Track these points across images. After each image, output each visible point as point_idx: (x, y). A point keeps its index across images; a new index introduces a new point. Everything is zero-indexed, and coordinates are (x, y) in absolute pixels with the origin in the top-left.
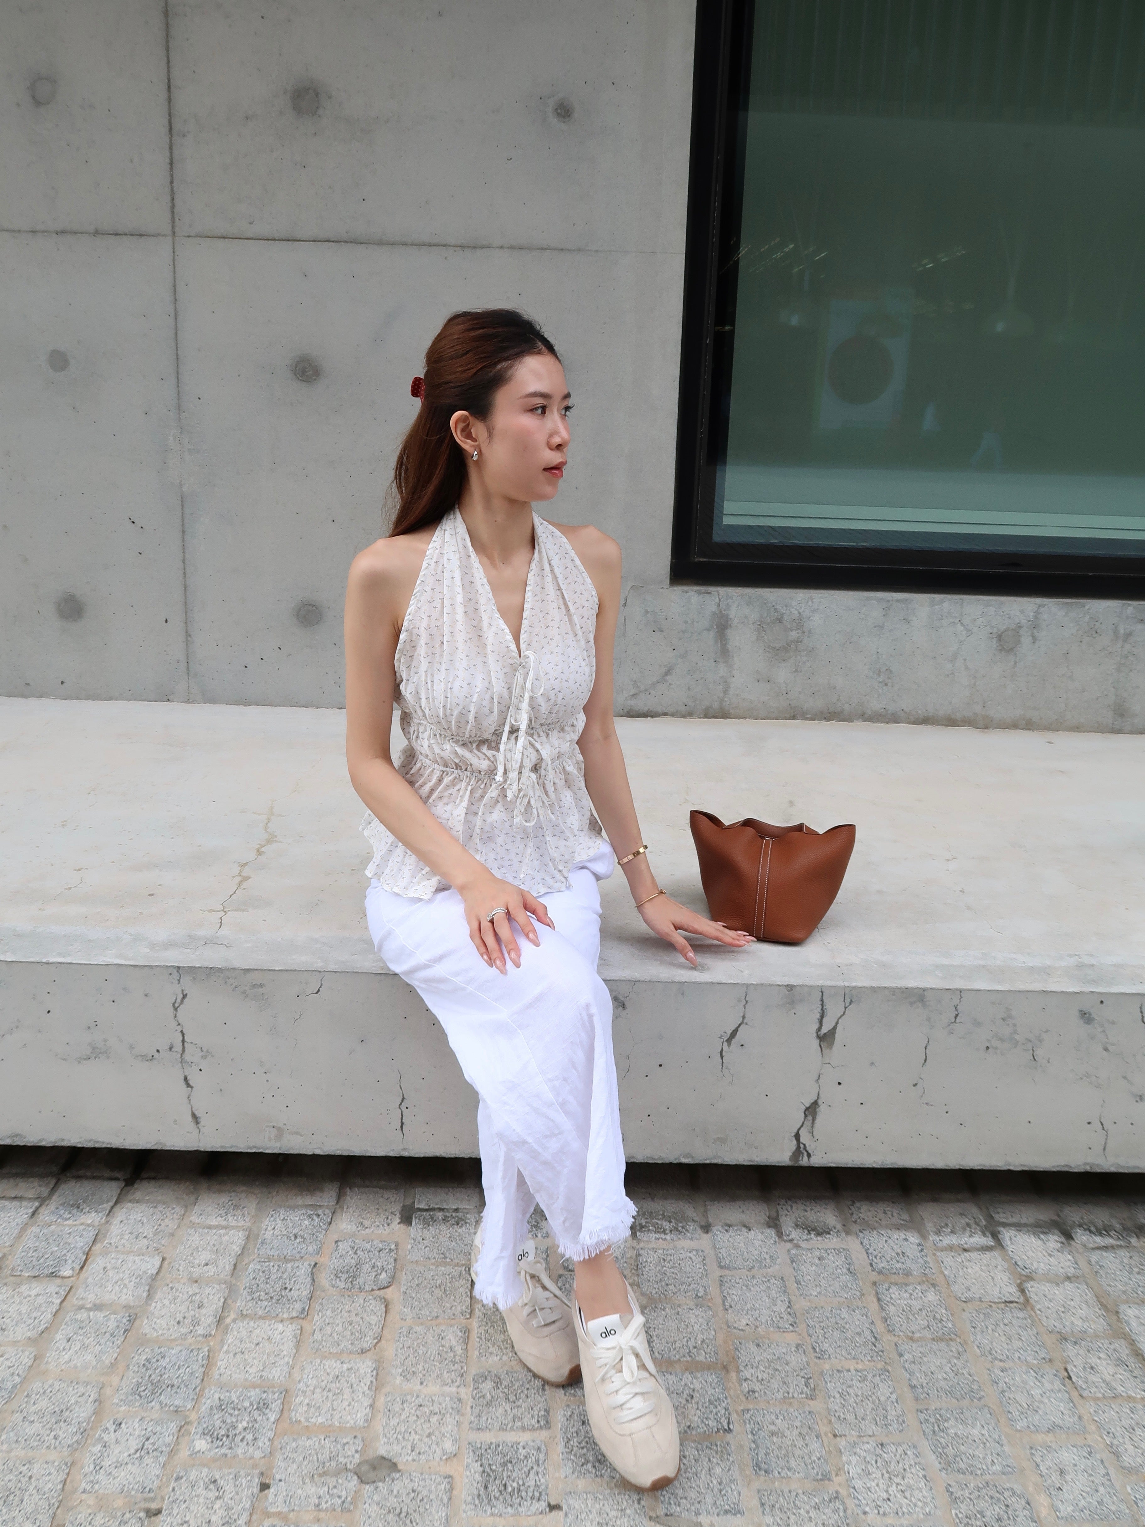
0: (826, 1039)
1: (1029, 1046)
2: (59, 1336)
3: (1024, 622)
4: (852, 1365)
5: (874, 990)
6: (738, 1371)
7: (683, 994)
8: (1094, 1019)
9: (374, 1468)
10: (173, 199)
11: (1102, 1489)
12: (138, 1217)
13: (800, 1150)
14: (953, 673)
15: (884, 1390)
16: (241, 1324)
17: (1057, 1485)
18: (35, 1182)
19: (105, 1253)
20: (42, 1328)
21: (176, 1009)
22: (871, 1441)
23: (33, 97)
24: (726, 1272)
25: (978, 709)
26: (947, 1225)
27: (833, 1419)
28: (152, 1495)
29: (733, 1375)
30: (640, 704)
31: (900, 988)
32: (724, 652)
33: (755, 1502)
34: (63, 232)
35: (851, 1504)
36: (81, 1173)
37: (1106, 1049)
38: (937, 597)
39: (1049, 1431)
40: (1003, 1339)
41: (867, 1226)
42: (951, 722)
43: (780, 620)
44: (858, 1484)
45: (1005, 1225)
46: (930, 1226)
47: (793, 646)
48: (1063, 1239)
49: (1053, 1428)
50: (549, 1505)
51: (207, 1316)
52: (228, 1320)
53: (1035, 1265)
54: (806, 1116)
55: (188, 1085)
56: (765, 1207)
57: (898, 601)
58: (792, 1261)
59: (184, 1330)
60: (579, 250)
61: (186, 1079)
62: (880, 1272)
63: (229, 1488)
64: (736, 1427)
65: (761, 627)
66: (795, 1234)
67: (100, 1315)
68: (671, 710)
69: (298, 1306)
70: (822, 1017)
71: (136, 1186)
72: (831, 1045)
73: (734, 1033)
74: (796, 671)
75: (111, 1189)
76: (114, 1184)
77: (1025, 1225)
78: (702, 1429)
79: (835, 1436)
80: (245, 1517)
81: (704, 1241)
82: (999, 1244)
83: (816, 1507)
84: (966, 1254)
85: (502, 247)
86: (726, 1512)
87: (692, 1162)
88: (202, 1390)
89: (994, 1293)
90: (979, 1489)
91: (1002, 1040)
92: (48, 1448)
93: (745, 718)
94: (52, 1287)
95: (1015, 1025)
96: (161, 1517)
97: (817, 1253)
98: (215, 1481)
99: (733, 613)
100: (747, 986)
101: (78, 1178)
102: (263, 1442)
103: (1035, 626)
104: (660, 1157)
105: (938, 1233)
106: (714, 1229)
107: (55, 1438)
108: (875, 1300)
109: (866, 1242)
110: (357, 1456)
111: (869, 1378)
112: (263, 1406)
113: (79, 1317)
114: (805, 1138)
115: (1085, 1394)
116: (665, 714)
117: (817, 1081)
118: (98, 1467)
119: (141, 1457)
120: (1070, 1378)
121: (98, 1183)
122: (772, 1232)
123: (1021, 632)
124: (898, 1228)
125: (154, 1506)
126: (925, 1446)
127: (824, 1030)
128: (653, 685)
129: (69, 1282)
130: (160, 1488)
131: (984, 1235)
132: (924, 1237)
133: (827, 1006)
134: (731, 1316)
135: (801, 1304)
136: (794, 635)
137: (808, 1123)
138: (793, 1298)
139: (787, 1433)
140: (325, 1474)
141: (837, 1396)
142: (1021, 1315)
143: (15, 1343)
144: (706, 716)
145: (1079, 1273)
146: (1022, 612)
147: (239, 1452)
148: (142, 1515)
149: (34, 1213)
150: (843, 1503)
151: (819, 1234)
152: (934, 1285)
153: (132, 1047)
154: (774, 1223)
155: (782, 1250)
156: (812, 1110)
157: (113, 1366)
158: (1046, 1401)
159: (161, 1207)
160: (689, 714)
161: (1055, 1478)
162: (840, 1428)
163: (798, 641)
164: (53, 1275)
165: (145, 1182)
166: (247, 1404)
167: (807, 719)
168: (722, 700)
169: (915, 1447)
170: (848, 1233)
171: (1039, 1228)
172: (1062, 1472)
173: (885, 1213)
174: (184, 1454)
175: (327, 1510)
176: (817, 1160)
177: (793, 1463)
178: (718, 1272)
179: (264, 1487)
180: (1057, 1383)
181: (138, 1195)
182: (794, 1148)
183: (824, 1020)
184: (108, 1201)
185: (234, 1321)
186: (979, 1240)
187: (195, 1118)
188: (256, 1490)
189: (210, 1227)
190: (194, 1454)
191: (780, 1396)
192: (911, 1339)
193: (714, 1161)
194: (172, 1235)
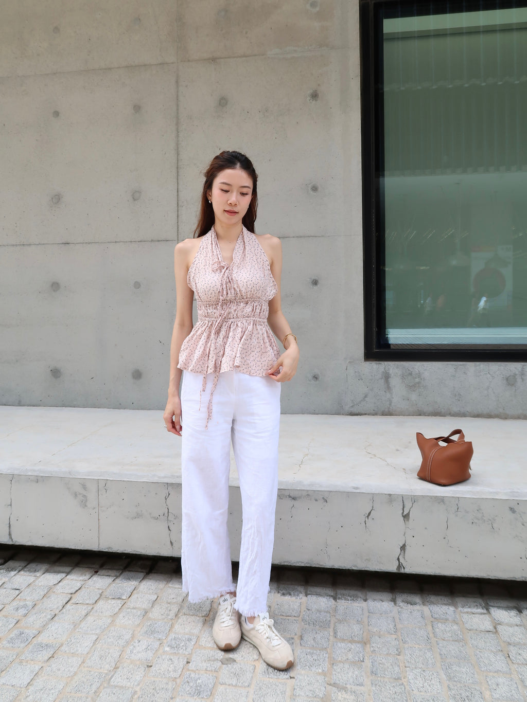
0: (406, 517)
1: (490, 522)
2: (121, 615)
3: (517, 372)
4: (417, 646)
5: (423, 497)
6: (370, 644)
7: (348, 497)
8: (516, 511)
9: (227, 660)
10: (178, 228)
11: (513, 691)
12: (150, 584)
13: (400, 566)
14: (488, 395)
15: (429, 654)
16: (185, 617)
17: (495, 688)
18: (115, 571)
19: (138, 593)
20: (115, 613)
21: (166, 499)
22: (420, 670)
23: (133, 198)
24: (371, 614)
25: (501, 410)
26: (467, 605)
27: (406, 662)
28: (149, 662)
29: (368, 646)
30: (355, 410)
31: (434, 496)
32: (388, 388)
33: (369, 683)
34: (141, 241)
35: (407, 687)
36: (131, 570)
37: (523, 525)
38: (478, 363)
39: (495, 672)
40: (483, 643)
41: (433, 603)
42: (489, 416)
43: (411, 374)
44: (411, 681)
45: (492, 606)
46: (459, 605)
47: (418, 385)
48: (518, 613)
49: (497, 672)
50: (290, 677)
51: (172, 614)
52: (179, 615)
53: (503, 620)
54: (401, 550)
55: (169, 530)
56: (391, 595)
57: (460, 365)
58: (399, 612)
59: (163, 617)
60: (323, 236)
61: (169, 527)
62: (435, 618)
63: (176, 662)
64: (366, 661)
65: (403, 377)
66: (401, 604)
67: (135, 611)
68: (368, 412)
69: (205, 613)
70: (404, 508)
71: (150, 575)
72: (408, 520)
73: (369, 514)
74: (420, 395)
75: (142, 575)
76: (142, 573)
77: (501, 607)
78: (353, 660)
79: (406, 667)
80: (181, 670)
81: (364, 604)
82: (489, 613)
83: (394, 686)
84: (474, 615)
85: (294, 237)
86: (358, 685)
87: (357, 569)
88: (169, 634)
89: (483, 628)
90: (461, 687)
91: (479, 520)
92: (115, 645)
93: (399, 415)
94: (119, 601)
95: (482, 513)
96: (152, 668)
97: (410, 611)
98: (171, 659)
99: (391, 372)
100: (373, 494)
101: (130, 571)
102: (189, 650)
103: (522, 374)
104: (345, 567)
105: (463, 607)
106: (368, 601)
107: (118, 643)
108: (431, 627)
109: (431, 608)
110: (222, 657)
111: (423, 650)
112: (189, 640)
113: (127, 610)
114: (402, 560)
115: (514, 662)
116: (366, 414)
117: (404, 535)
118: (131, 652)
119: (146, 651)
120: (509, 657)
121: (137, 573)
122: (393, 603)
123: (516, 377)
124: (446, 604)
125: (150, 665)
126: (442, 673)
127: (405, 513)
128: (360, 402)
129: (125, 601)
130: (152, 660)
131: (483, 609)
132: (456, 608)
133: (405, 503)
134: (370, 628)
135: (399, 626)
136: (417, 380)
137: (402, 553)
138: (397, 624)
139: (386, 664)
140: (209, 660)
141: (409, 655)
142: (493, 635)
143: (105, 616)
144: (383, 415)
145: (522, 624)
146: (516, 368)
147: (180, 652)
148: (146, 666)
149: (114, 580)
150: (405, 687)
151: (411, 604)
152: (457, 624)
153: (150, 514)
154: (394, 600)
155: (395, 609)
156: (403, 548)
157: (139, 625)
158: (496, 662)
159: (158, 581)
160: (375, 414)
161: (494, 686)
162: (407, 665)
163: (419, 383)
164: (119, 598)
165: (153, 574)
166: (184, 639)
167: (426, 416)
168: (389, 408)
169: (437, 672)
170: (424, 605)
171: (508, 608)
172: (497, 685)
173: (441, 599)
174: (161, 651)
175: (209, 671)
176: (408, 570)
177: (386, 673)
178: (368, 614)
179: (188, 663)
180: (503, 658)
181: (150, 577)
182: (397, 565)
183: (405, 509)
184: (140, 578)
185: (182, 615)
186: (480, 610)
187: (171, 543)
188: (185, 663)
189: (176, 588)
190: (164, 652)
191: (385, 653)
192: (444, 640)
193: (366, 569)
194: (161, 589)
